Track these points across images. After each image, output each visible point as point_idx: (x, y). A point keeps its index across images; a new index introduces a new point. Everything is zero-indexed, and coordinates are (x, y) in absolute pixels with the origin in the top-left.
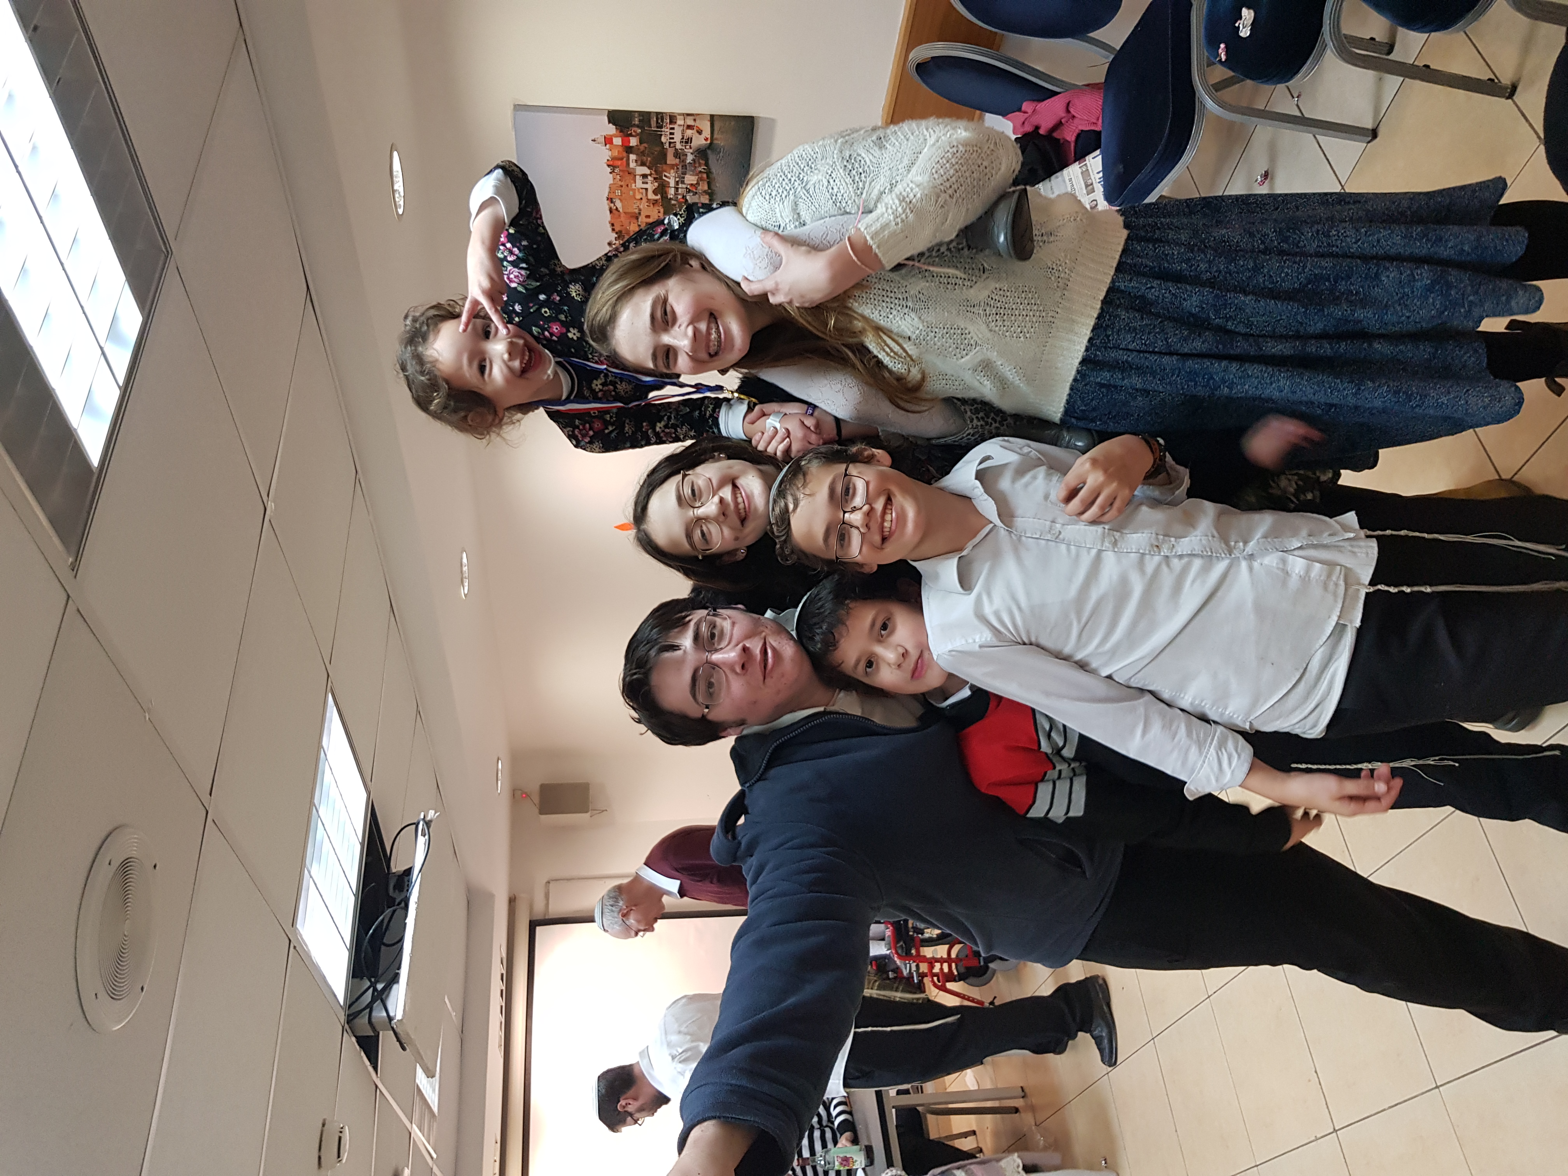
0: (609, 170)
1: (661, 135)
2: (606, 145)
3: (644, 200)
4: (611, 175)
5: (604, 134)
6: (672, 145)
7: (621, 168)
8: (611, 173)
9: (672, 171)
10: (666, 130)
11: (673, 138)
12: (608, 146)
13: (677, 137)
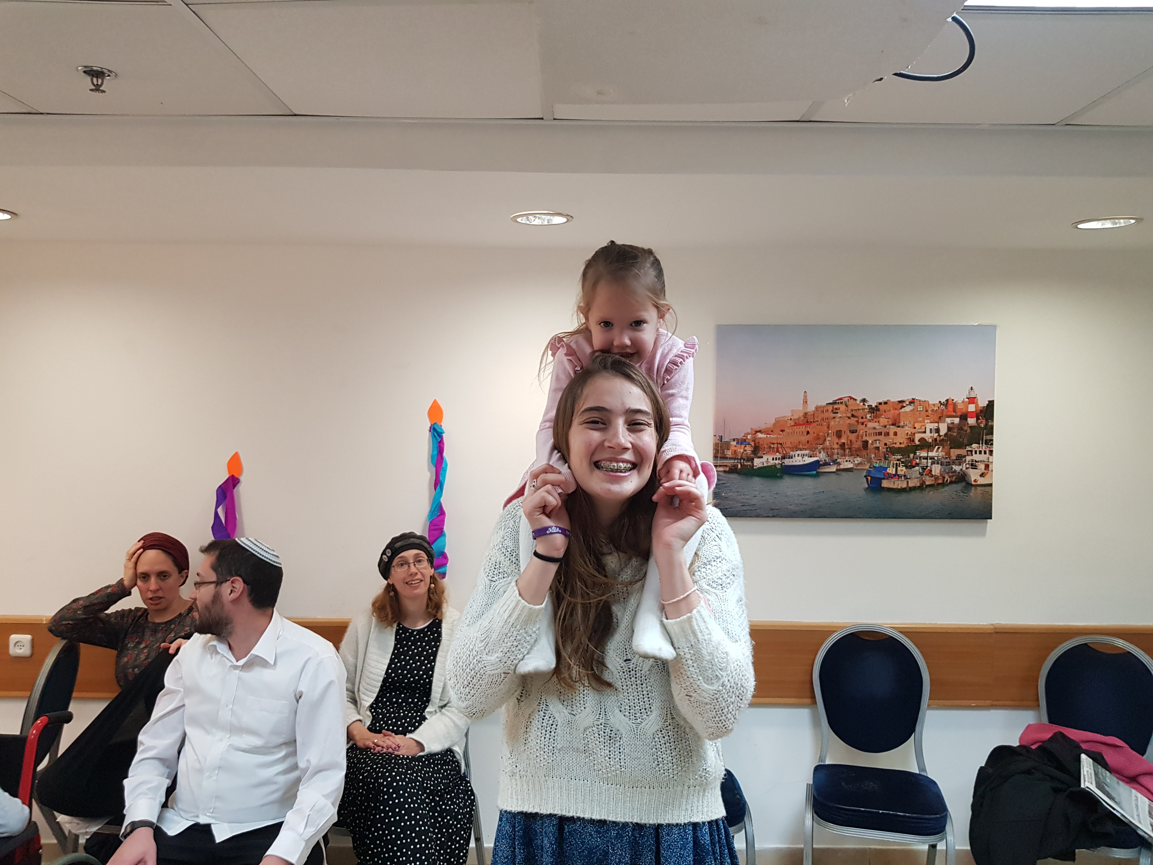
0: (943, 400)
1: (979, 444)
2: (968, 398)
3: (914, 431)
4: (938, 402)
5: (978, 397)
6: (969, 453)
7: (945, 410)
8: (940, 402)
9: (944, 454)
10: (984, 448)
11: (976, 453)
12: (967, 400)
13: (976, 457)
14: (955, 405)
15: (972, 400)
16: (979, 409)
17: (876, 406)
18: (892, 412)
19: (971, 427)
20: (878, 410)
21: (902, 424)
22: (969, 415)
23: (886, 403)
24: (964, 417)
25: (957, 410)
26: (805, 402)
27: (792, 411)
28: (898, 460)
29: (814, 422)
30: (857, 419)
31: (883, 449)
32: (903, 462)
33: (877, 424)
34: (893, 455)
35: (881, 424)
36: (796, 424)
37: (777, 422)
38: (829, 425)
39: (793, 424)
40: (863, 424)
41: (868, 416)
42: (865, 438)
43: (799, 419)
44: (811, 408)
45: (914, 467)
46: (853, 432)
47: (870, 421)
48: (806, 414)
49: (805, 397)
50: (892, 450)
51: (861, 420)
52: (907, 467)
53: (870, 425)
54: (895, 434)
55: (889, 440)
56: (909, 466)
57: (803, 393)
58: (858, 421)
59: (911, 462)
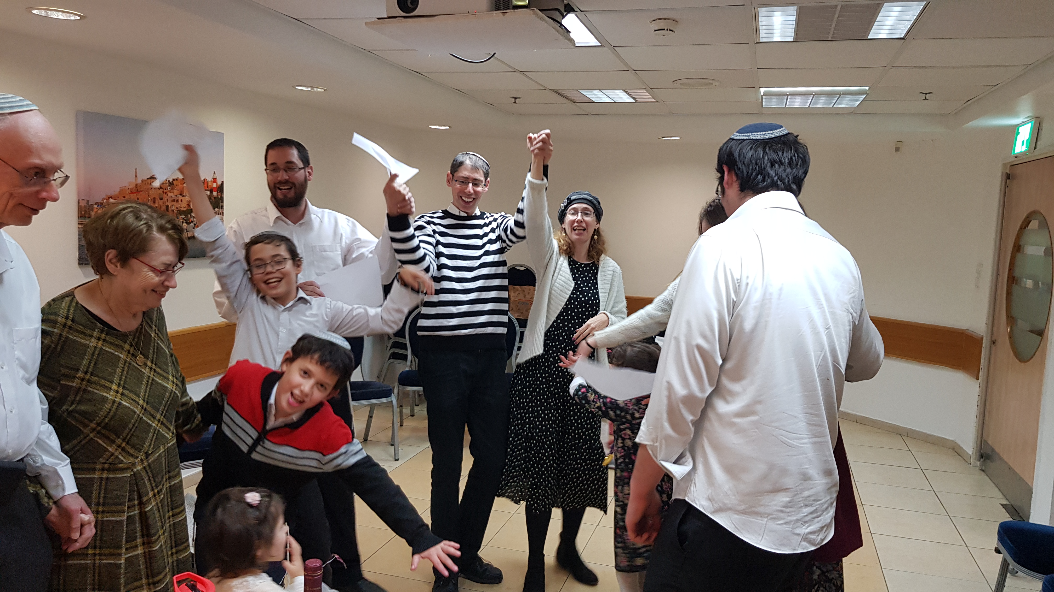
5: (217, 179)
12: (213, 180)
14: (207, 182)
15: (215, 180)
16: (218, 186)
17: (172, 182)
18: (180, 186)
19: (215, 198)
20: (173, 184)
21: (184, 194)
22: (214, 189)
23: (177, 180)
24: (211, 191)
25: (209, 186)
26: (136, 176)
27: (129, 182)
28: (183, 219)
29: (141, 191)
30: (162, 190)
31: (176, 212)
32: (185, 220)
33: (173, 194)
34: (181, 215)
35: (175, 194)
36: (132, 193)
37: (122, 190)
38: (149, 193)
39: (130, 192)
40: (166, 193)
41: (169, 188)
42: (167, 204)
43: (133, 189)
44: (139, 181)
45: (190, 223)
46: (161, 199)
47: (169, 191)
48: (137, 185)
49: (136, 172)
50: (181, 212)
51: (165, 191)
52: (187, 223)
53: (170, 194)
54: (181, 201)
55: (178, 206)
56: (188, 223)
57: (135, 170)
58: (163, 191)
59: (189, 220)
